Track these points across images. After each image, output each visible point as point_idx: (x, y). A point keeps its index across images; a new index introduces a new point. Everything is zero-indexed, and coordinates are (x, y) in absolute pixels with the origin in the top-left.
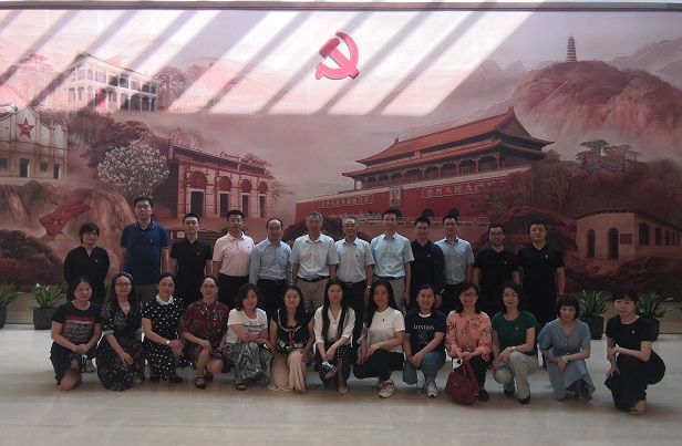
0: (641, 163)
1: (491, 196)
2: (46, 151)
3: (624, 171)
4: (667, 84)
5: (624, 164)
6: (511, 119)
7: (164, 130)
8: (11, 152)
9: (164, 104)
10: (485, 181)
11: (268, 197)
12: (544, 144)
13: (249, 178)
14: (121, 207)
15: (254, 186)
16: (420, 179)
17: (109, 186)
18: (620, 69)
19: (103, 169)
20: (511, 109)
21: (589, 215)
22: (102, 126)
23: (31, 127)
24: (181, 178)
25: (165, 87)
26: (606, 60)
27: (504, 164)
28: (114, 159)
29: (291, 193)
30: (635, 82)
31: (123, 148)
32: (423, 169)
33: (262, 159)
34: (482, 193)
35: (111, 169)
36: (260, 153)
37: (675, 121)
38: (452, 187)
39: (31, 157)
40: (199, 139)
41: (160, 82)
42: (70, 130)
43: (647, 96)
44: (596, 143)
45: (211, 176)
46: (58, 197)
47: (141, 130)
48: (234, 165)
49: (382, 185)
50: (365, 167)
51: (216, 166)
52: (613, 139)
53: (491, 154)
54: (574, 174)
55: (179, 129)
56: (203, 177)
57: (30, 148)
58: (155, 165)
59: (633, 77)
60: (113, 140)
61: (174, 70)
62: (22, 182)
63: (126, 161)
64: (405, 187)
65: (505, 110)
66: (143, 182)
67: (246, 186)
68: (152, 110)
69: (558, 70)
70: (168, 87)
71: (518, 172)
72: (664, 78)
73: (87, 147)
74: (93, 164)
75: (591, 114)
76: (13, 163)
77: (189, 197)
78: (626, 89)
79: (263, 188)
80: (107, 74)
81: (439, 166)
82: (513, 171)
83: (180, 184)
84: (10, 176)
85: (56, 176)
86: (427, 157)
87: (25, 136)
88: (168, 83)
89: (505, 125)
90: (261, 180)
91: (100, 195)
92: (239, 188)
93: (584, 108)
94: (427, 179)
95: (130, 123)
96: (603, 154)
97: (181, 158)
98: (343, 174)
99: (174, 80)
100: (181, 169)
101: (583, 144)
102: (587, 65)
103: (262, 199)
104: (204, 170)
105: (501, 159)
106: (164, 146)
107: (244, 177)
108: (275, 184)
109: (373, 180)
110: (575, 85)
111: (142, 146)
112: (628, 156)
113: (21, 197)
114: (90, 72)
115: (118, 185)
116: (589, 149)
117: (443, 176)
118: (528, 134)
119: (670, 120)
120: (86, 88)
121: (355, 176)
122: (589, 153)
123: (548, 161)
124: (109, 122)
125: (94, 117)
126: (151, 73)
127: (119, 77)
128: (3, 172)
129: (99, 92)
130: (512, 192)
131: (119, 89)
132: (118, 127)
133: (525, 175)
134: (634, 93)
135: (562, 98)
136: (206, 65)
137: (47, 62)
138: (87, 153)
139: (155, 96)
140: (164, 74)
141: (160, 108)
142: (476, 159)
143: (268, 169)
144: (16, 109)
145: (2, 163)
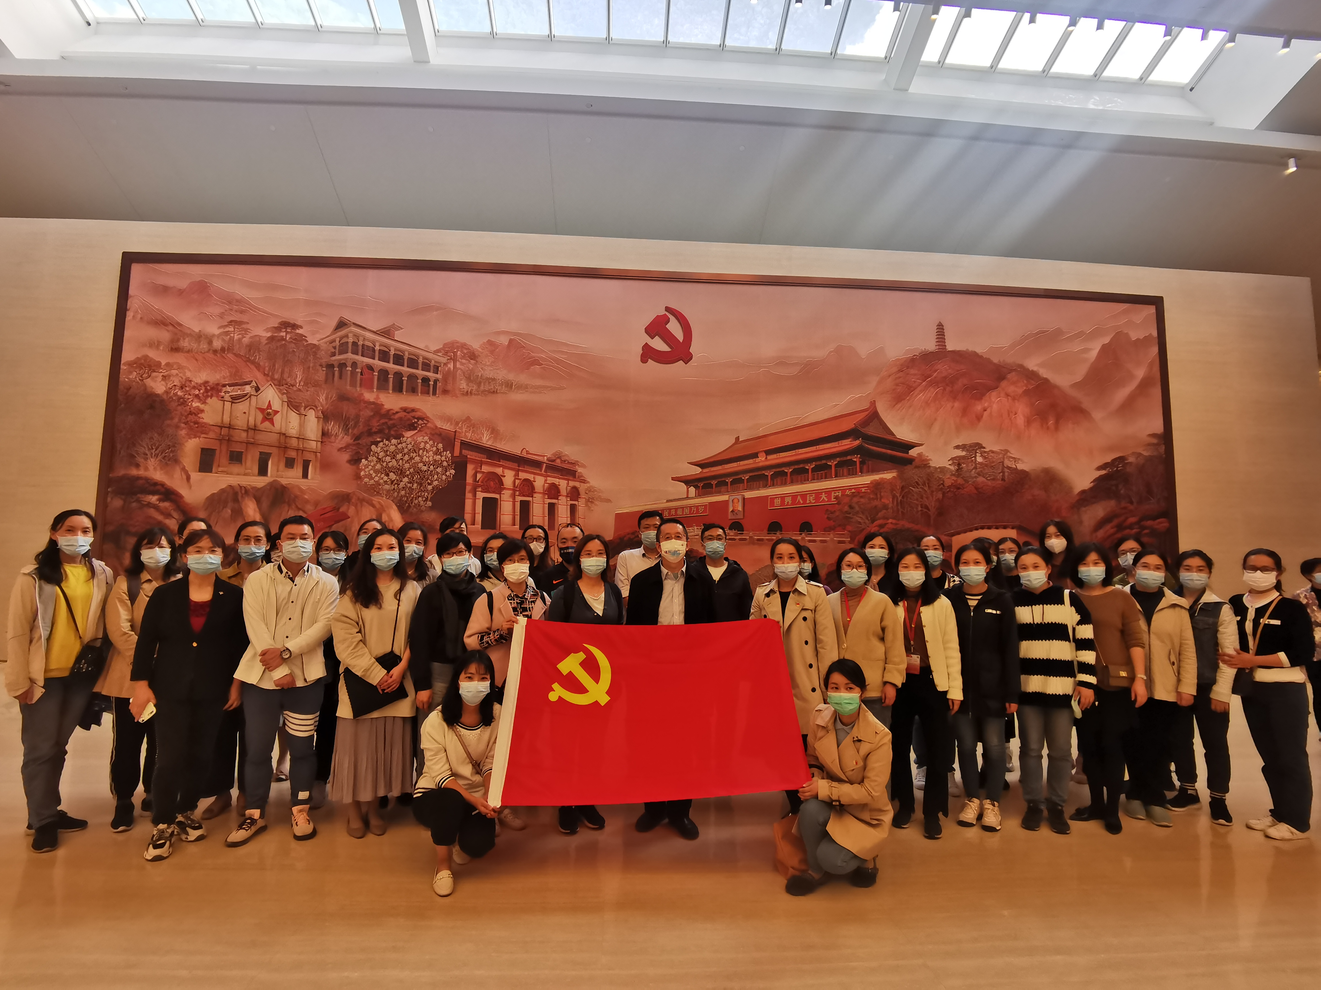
0: (1023, 472)
1: (851, 507)
2: (294, 443)
3: (1003, 480)
4: (1046, 380)
5: (1003, 472)
6: (873, 416)
7: (449, 419)
8: (248, 443)
9: (449, 387)
10: (843, 490)
11: (581, 504)
12: (911, 446)
13: (556, 481)
14: (389, 516)
15: (563, 491)
16: (766, 486)
17: (375, 489)
18: (995, 361)
19: (366, 466)
20: (873, 403)
21: (965, 532)
22: (368, 413)
23: (276, 412)
24: (469, 480)
25: (451, 366)
26: (980, 350)
27: (864, 469)
28: (382, 454)
29: (608, 501)
30: (1012, 376)
31: (394, 441)
32: (769, 473)
33: (573, 458)
34: (838, 503)
35: (378, 466)
36: (571, 452)
37: (1057, 422)
38: (804, 496)
39: (274, 451)
40: (494, 432)
41: (444, 360)
42: (326, 417)
43: (1026, 393)
44: (971, 446)
45: (509, 478)
46: (307, 501)
47: (419, 419)
48: (536, 464)
49: (719, 493)
50: (699, 470)
51: (515, 466)
52: (991, 444)
53: (849, 458)
54: (948, 483)
55: (468, 419)
56: (499, 480)
57: (272, 438)
58: (437, 464)
59: (1011, 371)
60: (380, 431)
61: (463, 346)
62: (260, 482)
63: (399, 456)
64: (749, 494)
65: (865, 405)
66: (421, 484)
67: (553, 491)
68: (434, 393)
69: (926, 358)
70: (455, 366)
71: (882, 479)
72: (1044, 373)
74: (355, 461)
75: (965, 412)
76: (249, 457)
77: (479, 504)
78: (1004, 384)
79: (574, 494)
80: (377, 348)
81: (789, 470)
82: (876, 477)
83: (468, 488)
84: (245, 475)
85: (305, 475)
86: (774, 459)
87: (267, 424)
88: (454, 360)
89: (866, 422)
90: (572, 484)
91: (362, 500)
92: (544, 494)
93: (957, 404)
94: (773, 485)
95: (405, 410)
96: (979, 459)
97: (471, 455)
98: (673, 479)
99: (463, 358)
100: (470, 469)
101: (957, 447)
102: (959, 356)
103: (573, 509)
104: (499, 471)
105: (862, 463)
106: (447, 440)
107: (550, 480)
108: (589, 490)
109: (710, 486)
110: (945, 377)
111: (420, 439)
112: (1007, 463)
113: (258, 501)
114: (355, 344)
115: (387, 487)
116: (964, 453)
117: (792, 482)
118: (893, 434)
119: (1051, 422)
120: (349, 364)
121: (688, 482)
122: (963, 457)
123: (916, 467)
124: (377, 408)
125: (358, 401)
126: (433, 348)
127: (392, 352)
128: (236, 468)
129: (366, 371)
130: (876, 503)
131: (391, 366)
132: (388, 414)
133: (891, 482)
134: (1011, 389)
135: (931, 392)
136: (504, 340)
137: (299, 331)
138: (347, 447)
139: (439, 376)
140: (450, 350)
141: (445, 392)
142: (832, 463)
143: (580, 470)
144: (257, 389)
145: (236, 458)
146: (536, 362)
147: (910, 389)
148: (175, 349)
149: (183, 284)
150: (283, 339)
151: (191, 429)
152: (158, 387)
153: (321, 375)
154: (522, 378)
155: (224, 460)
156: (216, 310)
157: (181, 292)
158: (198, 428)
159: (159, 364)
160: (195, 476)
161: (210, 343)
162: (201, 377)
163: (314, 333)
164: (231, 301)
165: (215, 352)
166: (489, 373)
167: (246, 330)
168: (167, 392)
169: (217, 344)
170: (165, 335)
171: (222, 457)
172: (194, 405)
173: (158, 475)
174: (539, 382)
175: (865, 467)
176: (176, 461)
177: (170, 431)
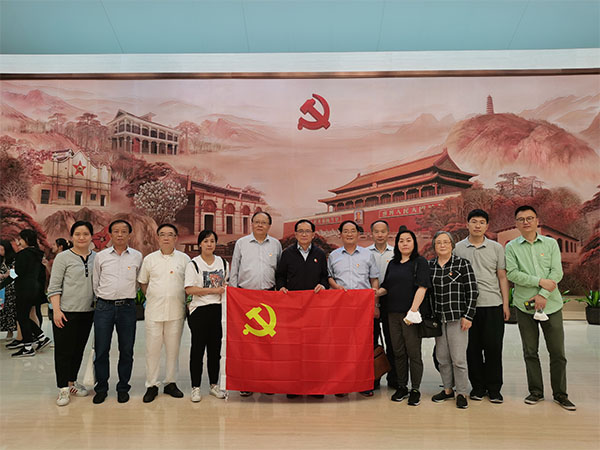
0: (546, 190)
1: (431, 216)
2: (95, 185)
3: (532, 196)
4: (563, 130)
5: (532, 191)
6: (446, 157)
7: (184, 169)
8: (68, 186)
9: (184, 149)
10: (427, 205)
12: (470, 176)
13: (248, 204)
14: (151, 226)
15: (252, 210)
16: (377, 204)
17: (142, 211)
18: (527, 119)
19: (138, 198)
20: (445, 150)
21: (506, 230)
22: (138, 166)
23: (84, 168)
24: (197, 204)
25: (184, 136)
26: (516, 112)
28: (146, 191)
29: (279, 215)
30: (539, 128)
31: (153, 183)
33: (258, 190)
34: (424, 214)
35: (144, 198)
36: (256, 186)
37: (570, 157)
38: (401, 210)
39: (84, 190)
40: (210, 175)
41: (180, 133)
42: (113, 170)
43: (547, 138)
44: (510, 175)
45: (220, 203)
46: (104, 219)
47: (166, 169)
48: (237, 194)
49: (348, 209)
50: (335, 195)
51: (223, 195)
52: (524, 172)
53: (430, 184)
54: (495, 199)
55: (195, 167)
56: (214, 204)
57: (83, 183)
58: (178, 196)
59: (537, 125)
60: (145, 177)
61: (191, 124)
62: (77, 209)
63: (156, 192)
64: (366, 209)
65: (440, 151)
66: (168, 208)
67: (246, 210)
68: (175, 154)
69: (481, 119)
70: (186, 137)
71: (451, 198)
72: (560, 125)
73: (127, 182)
74: (131, 195)
75: (506, 153)
76: (70, 194)
77: (203, 218)
78: (532, 134)
80: (141, 127)
81: (392, 193)
82: (448, 196)
83: (196, 209)
84: (68, 204)
85: (102, 204)
86: (382, 187)
87: (79, 174)
88: (186, 133)
89: (441, 162)
90: (257, 205)
91: (136, 218)
92: (240, 212)
93: (500, 148)
94: (381, 203)
95: (158, 164)
96: (516, 183)
97: (197, 190)
98: (319, 201)
99: (192, 131)
100: (197, 198)
101: (501, 176)
102: (502, 117)
104: (214, 199)
105: (438, 188)
106: (184, 181)
107: (244, 204)
108: (268, 209)
109: (342, 204)
110: (493, 131)
111: (167, 181)
112: (535, 185)
114: (128, 125)
115: (149, 210)
116: (505, 180)
117: (394, 201)
118: (459, 169)
119: (566, 157)
120: (125, 137)
121: (328, 203)
122: (505, 182)
123: (474, 189)
124: (142, 163)
125: (132, 160)
126: (174, 126)
127: (150, 130)
128: (62, 201)
129: (135, 142)
130: (447, 213)
131: (149, 138)
132: (149, 167)
133: (456, 199)
134: (538, 137)
135: (484, 141)
136: (215, 119)
137: (96, 119)
138: (126, 186)
139: (177, 143)
140: (184, 127)
141: (181, 152)
142: (419, 188)
143: (262, 197)
144: (73, 154)
145: (62, 195)
146: (234, 132)
147: (470, 140)
148: (25, 132)
149: (26, 92)
150: (86, 124)
151: (35, 178)
152: (14, 154)
153: (109, 144)
154: (227, 142)
155: (55, 196)
156: (47, 108)
157: (25, 97)
158: (39, 178)
159: (14, 141)
160: (39, 206)
161: (44, 127)
162: (40, 148)
163: (104, 119)
164: (54, 101)
165: (47, 132)
166: (207, 140)
167: (65, 119)
168: (20, 157)
169: (48, 128)
170: (17, 123)
171: (54, 195)
172: (37, 164)
173: (17, 206)
174: (237, 144)
175: (440, 191)
176: (27, 197)
177: (23, 180)
